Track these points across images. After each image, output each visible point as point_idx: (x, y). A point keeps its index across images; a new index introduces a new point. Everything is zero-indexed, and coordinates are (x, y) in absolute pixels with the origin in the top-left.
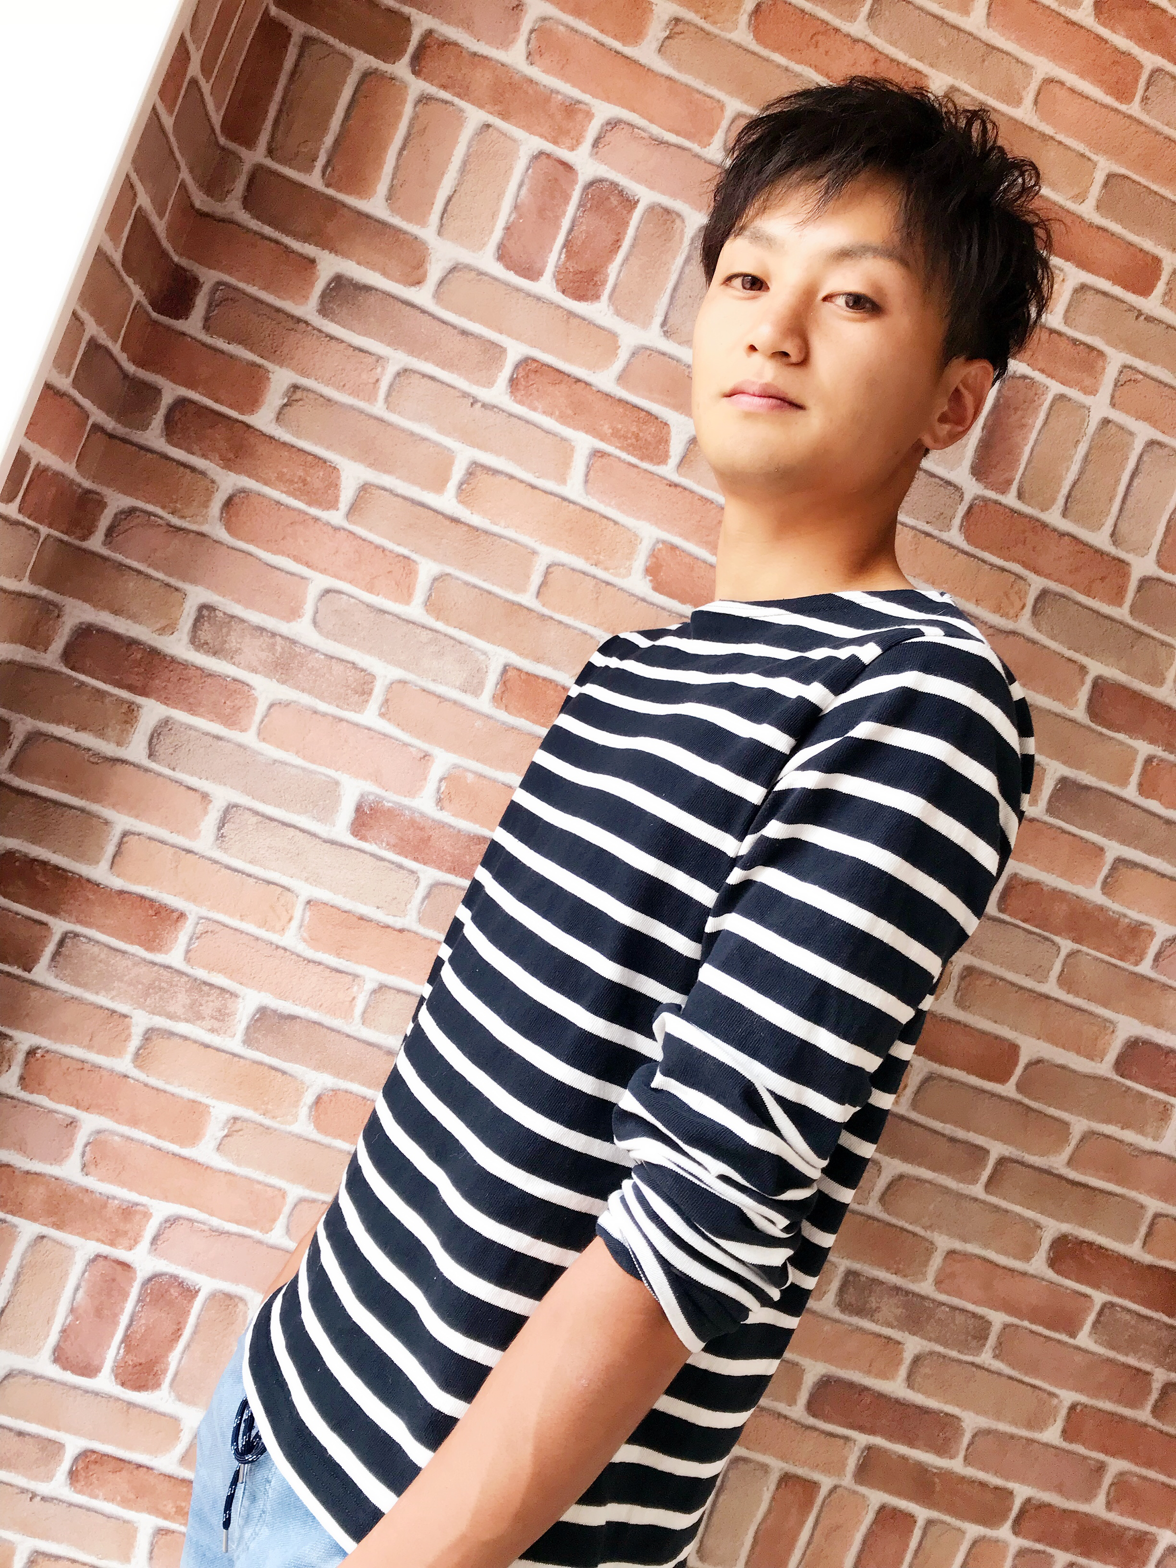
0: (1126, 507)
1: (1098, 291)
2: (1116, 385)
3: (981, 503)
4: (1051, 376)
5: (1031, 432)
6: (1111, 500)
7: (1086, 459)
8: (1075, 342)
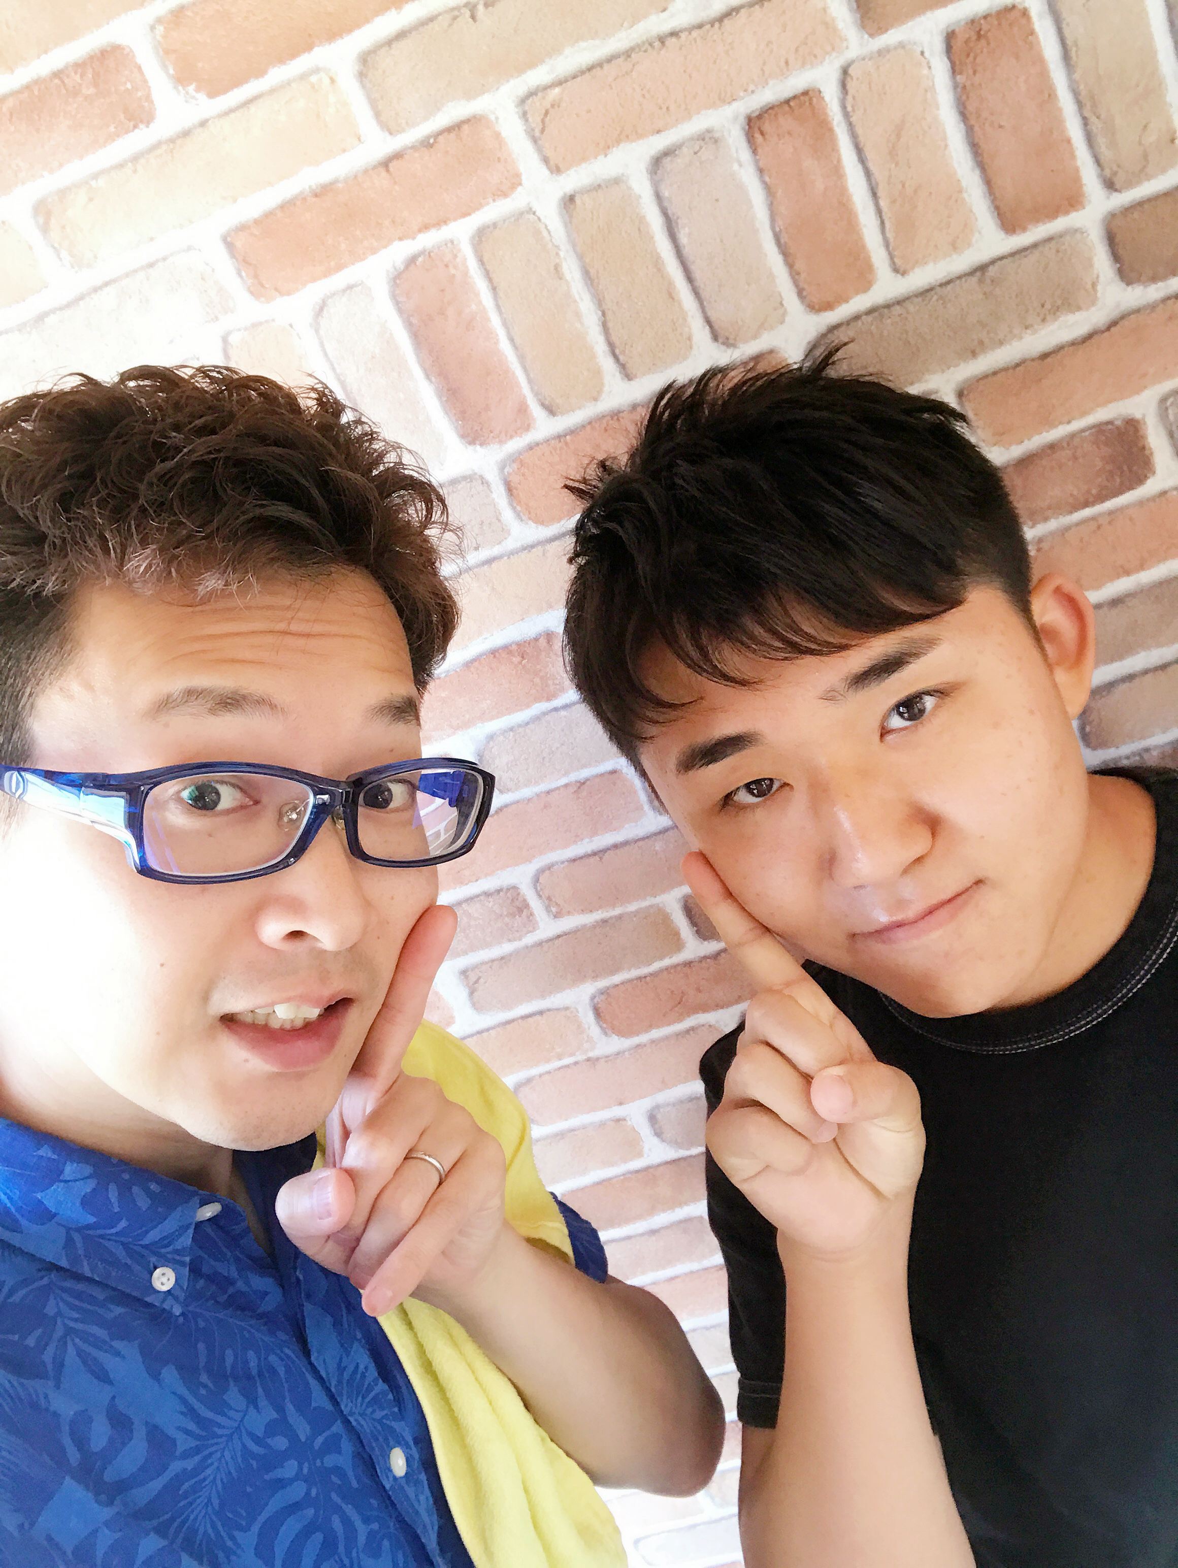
0: (699, 283)
1: (390, 42)
2: (535, 140)
3: (515, 466)
4: (442, 222)
5: (489, 320)
6: (671, 295)
7: (589, 278)
8: (427, 144)
